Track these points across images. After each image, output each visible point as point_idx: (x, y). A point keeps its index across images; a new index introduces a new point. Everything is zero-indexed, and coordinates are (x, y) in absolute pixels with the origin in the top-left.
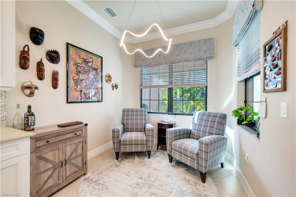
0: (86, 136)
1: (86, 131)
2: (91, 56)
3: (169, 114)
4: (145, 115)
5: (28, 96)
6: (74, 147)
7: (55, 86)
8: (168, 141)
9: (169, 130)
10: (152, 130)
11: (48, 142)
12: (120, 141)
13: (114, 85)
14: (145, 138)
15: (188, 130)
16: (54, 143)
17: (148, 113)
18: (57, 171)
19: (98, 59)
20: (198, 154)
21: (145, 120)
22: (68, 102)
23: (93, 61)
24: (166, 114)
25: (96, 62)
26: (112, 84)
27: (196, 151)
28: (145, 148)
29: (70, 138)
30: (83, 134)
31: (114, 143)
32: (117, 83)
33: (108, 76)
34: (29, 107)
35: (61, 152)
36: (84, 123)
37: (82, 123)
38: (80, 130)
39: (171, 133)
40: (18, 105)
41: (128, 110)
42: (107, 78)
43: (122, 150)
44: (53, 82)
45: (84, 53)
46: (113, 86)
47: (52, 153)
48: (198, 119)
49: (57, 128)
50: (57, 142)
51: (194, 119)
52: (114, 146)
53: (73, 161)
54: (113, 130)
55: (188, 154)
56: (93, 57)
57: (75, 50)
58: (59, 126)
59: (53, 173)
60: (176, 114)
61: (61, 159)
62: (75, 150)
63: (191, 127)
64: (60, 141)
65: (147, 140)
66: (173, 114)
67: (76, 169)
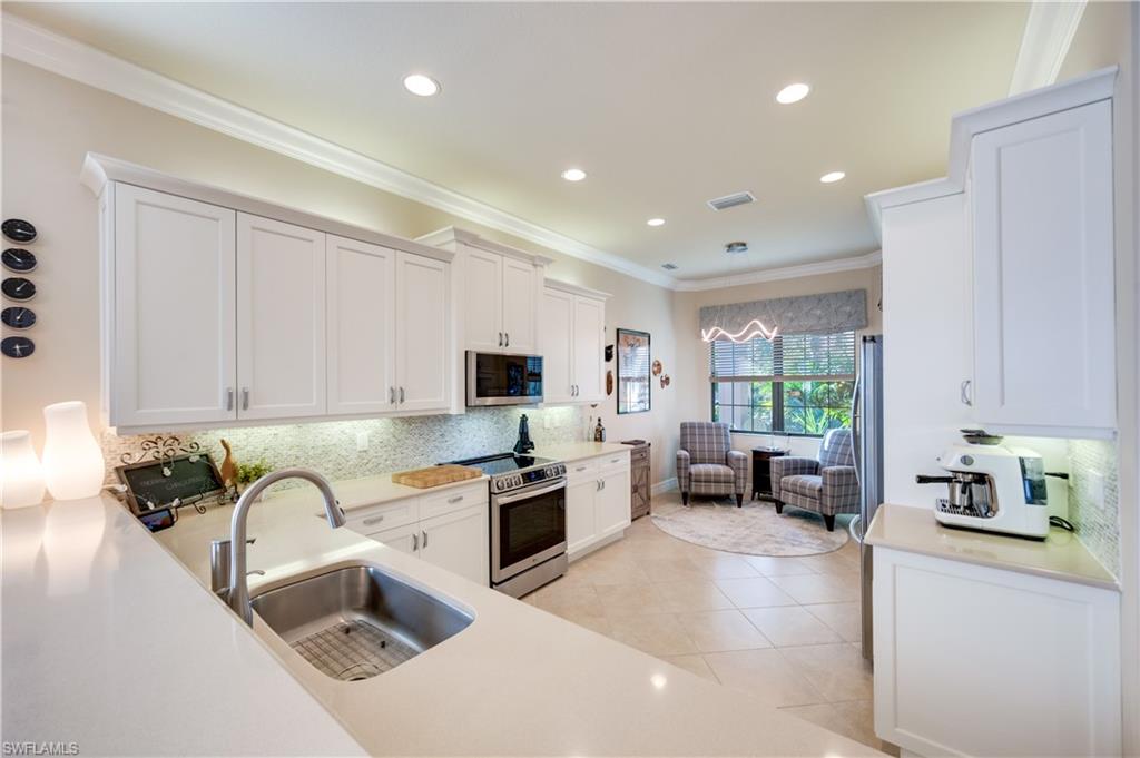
0: (649, 460)
2: (638, 338)
3: (775, 434)
4: (726, 436)
5: (594, 407)
6: (640, 472)
7: (609, 391)
8: (773, 477)
9: (774, 459)
10: (745, 459)
12: (690, 474)
13: (664, 378)
14: (732, 473)
15: (811, 462)
17: (731, 431)
19: (643, 337)
20: (820, 490)
21: (727, 444)
22: (618, 413)
23: (639, 345)
24: (769, 433)
26: (661, 377)
27: (818, 486)
28: (733, 488)
29: (638, 459)
30: (648, 457)
31: (680, 477)
33: (657, 363)
34: (599, 419)
36: (647, 442)
37: (643, 442)
38: (645, 451)
39: (778, 463)
40: (591, 418)
41: (692, 426)
43: (693, 490)
44: (608, 387)
45: (631, 337)
48: (830, 443)
51: (823, 443)
52: (680, 482)
53: (639, 490)
55: (807, 492)
57: (625, 335)
60: (790, 435)
62: (642, 477)
63: (818, 458)
65: (735, 476)
66: (784, 434)
67: (643, 503)
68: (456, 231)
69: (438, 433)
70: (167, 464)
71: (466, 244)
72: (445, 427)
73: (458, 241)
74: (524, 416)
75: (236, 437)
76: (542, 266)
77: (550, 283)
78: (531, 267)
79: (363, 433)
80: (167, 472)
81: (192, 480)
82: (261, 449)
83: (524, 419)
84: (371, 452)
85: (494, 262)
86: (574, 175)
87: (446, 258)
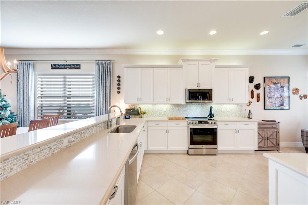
0: (278, 129)
1: (279, 126)
2: (280, 79)
5: (248, 106)
6: (271, 133)
7: (258, 101)
11: (260, 126)
13: (302, 96)
16: (262, 127)
18: (263, 141)
19: (285, 79)
23: (281, 82)
25: (283, 82)
26: (300, 95)
29: (269, 127)
30: (277, 127)
32: (305, 93)
33: (295, 89)
34: (250, 111)
35: (265, 132)
36: (277, 121)
37: (276, 121)
38: (275, 125)
40: (246, 110)
42: (295, 91)
44: (257, 99)
45: (274, 79)
46: (300, 97)
47: (262, 132)
49: (261, 121)
50: (263, 127)
53: (271, 140)
54: (301, 130)
56: (281, 79)
57: (268, 79)
58: (262, 120)
59: (262, 140)
61: (266, 136)
62: (272, 135)
64: (265, 127)
67: (273, 145)
68: (182, 60)
69: (184, 110)
70: (132, 109)
71: (186, 62)
72: (186, 108)
73: (183, 62)
74: (211, 107)
75: (141, 106)
76: (214, 62)
77: (217, 67)
78: (210, 63)
79: (165, 108)
80: (131, 111)
81: (135, 112)
82: (146, 109)
83: (211, 108)
84: (167, 112)
85: (196, 64)
86: (213, 32)
87: (181, 67)
